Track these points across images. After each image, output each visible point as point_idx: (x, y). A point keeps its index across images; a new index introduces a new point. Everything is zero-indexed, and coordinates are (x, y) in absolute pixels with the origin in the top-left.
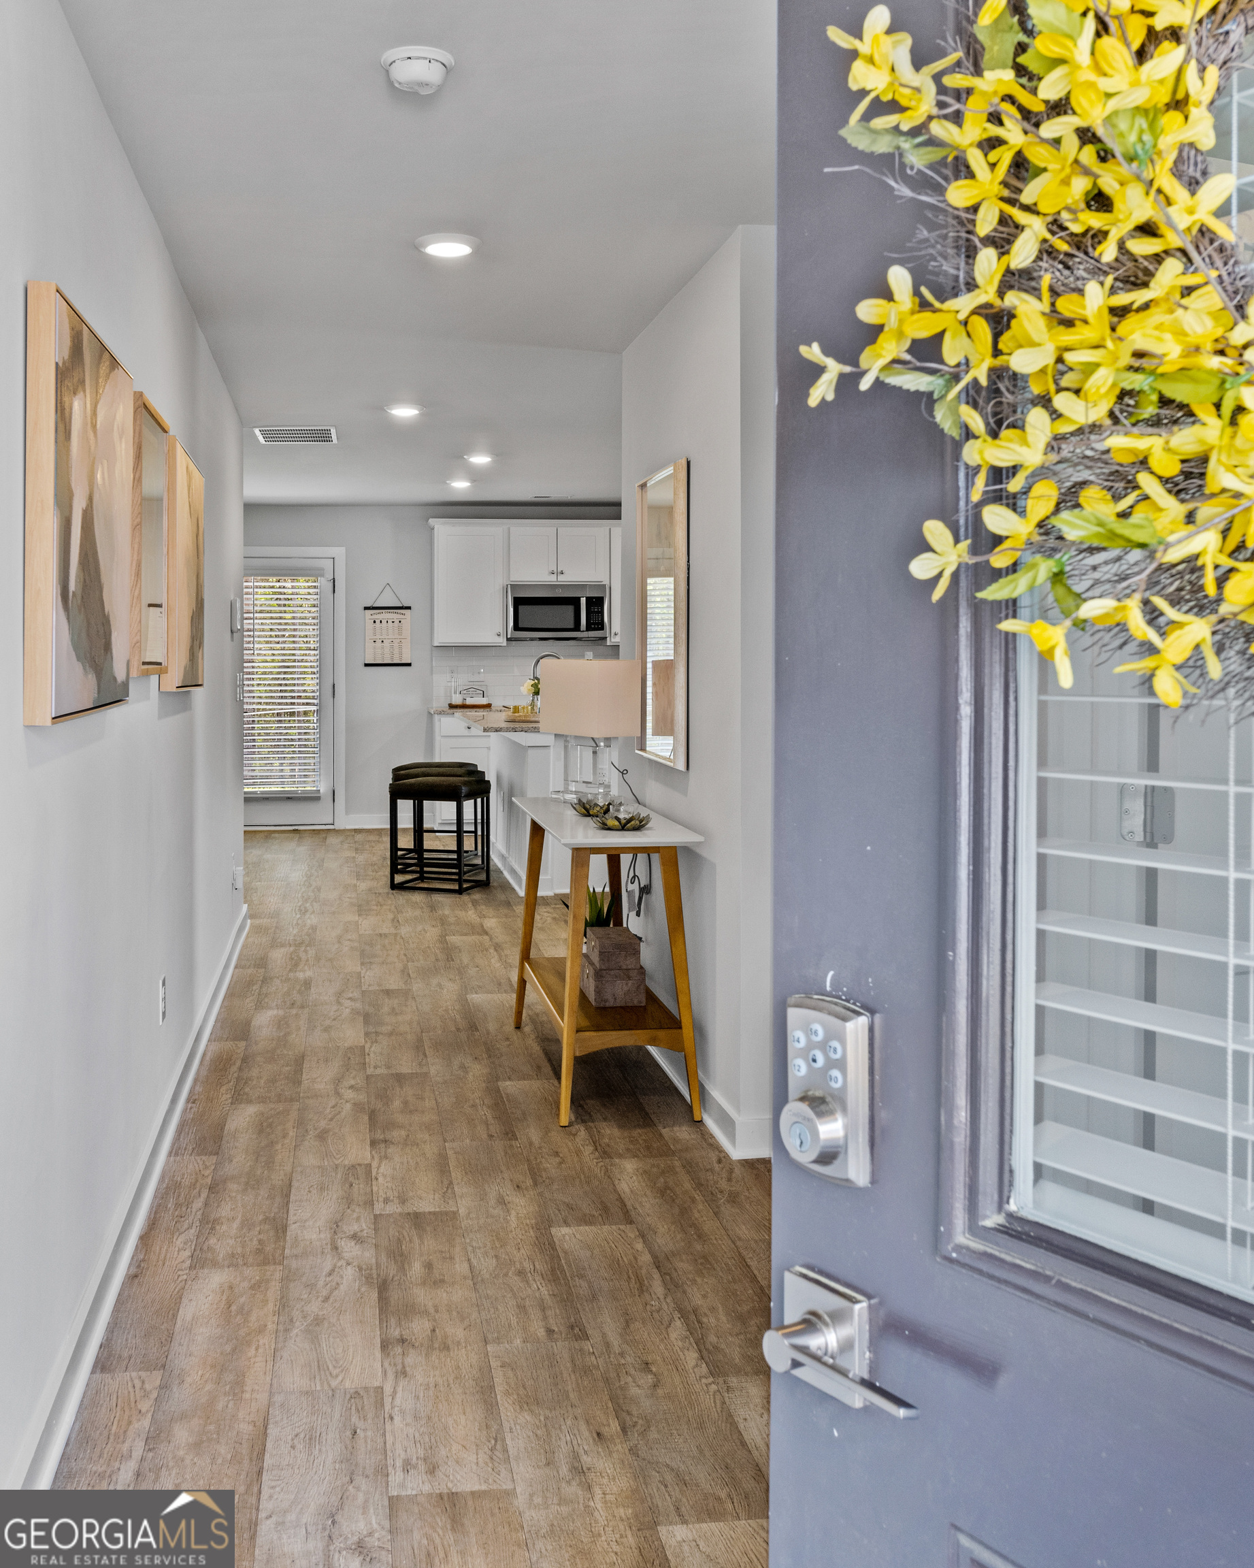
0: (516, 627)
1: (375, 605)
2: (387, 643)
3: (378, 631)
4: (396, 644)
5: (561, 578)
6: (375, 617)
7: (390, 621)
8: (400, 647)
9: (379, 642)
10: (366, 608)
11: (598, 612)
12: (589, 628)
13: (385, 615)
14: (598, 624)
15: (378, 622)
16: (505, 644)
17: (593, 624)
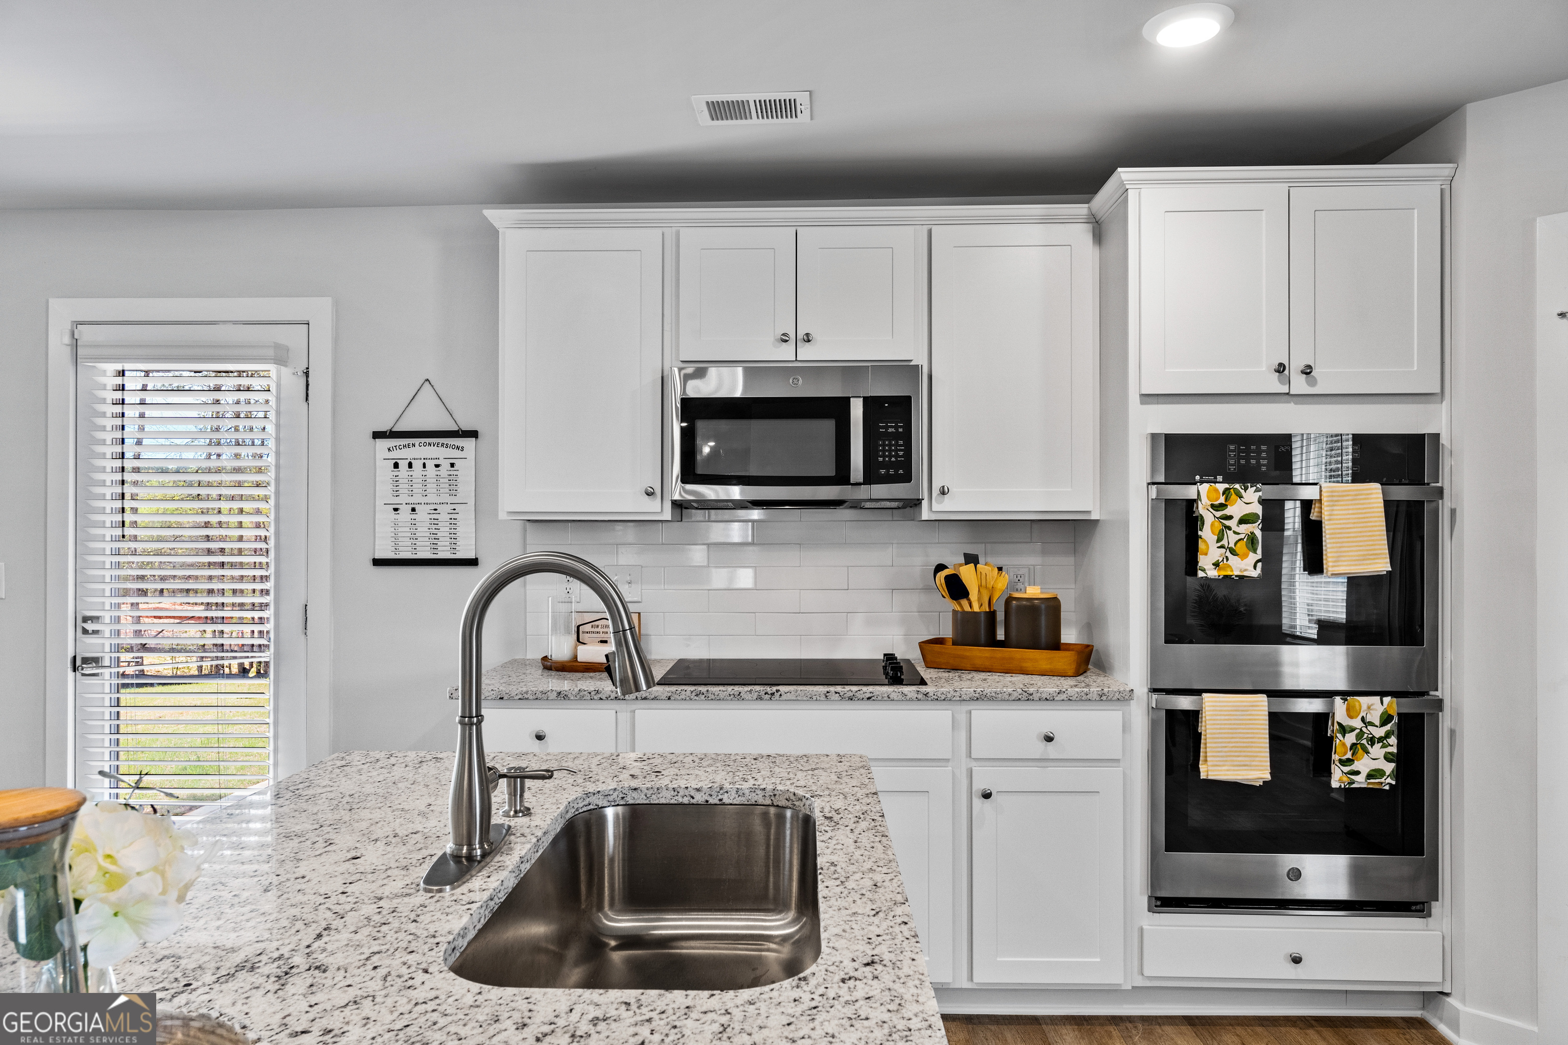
0: (689, 474)
1: (399, 428)
2: (423, 514)
3: (404, 487)
4: (444, 517)
5: (807, 353)
6: (396, 454)
7: (430, 464)
8: (453, 523)
9: (405, 510)
10: (377, 435)
11: (896, 436)
12: (871, 477)
13: (420, 450)
14: (896, 465)
15: (403, 465)
16: (667, 515)
17: (883, 465)
